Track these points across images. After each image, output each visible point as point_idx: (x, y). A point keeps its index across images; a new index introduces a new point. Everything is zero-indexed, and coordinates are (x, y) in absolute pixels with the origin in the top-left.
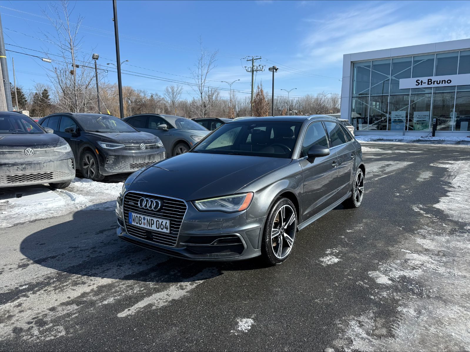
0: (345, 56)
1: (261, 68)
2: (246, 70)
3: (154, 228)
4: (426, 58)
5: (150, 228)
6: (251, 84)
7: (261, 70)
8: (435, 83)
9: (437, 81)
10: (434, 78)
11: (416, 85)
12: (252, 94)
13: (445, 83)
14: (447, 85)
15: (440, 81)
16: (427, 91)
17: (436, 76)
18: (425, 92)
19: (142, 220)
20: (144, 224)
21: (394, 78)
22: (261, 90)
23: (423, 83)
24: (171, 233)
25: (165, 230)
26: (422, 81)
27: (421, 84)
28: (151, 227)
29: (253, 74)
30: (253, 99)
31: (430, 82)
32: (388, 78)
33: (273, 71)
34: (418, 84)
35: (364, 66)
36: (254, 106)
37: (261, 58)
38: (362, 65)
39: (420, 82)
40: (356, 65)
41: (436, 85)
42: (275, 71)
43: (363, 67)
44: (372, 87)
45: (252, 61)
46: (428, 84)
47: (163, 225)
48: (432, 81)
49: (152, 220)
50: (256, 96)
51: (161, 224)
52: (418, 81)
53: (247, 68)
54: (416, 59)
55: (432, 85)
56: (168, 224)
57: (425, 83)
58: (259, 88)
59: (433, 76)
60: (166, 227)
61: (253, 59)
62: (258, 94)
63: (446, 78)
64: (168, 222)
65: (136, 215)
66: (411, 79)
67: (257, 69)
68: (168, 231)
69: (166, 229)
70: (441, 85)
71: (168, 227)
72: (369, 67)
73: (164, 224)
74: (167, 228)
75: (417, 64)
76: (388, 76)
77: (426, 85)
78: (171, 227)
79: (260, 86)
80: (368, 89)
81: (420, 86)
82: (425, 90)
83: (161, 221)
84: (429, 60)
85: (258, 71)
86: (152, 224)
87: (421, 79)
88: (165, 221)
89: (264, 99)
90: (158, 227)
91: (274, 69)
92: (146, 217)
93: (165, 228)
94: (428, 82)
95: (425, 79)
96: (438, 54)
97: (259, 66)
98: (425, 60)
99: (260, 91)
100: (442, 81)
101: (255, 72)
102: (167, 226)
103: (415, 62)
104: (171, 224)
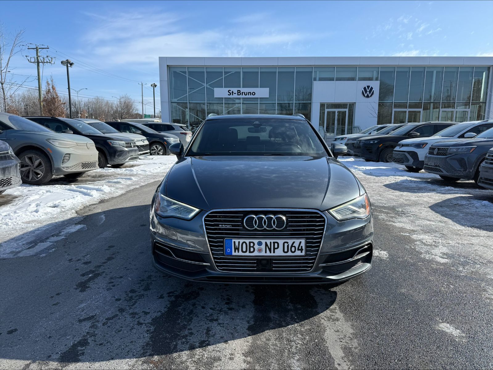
0: (161, 58)
1: (49, 60)
2: (29, 60)
3: (279, 252)
4: (233, 71)
5: (272, 254)
6: (37, 78)
7: (50, 63)
8: (243, 94)
9: (245, 93)
10: (243, 90)
11: (228, 95)
12: (39, 90)
13: (251, 95)
14: (252, 96)
15: (247, 93)
16: (237, 101)
17: (243, 88)
18: (235, 101)
19: (256, 247)
20: (260, 250)
21: (209, 87)
22: (53, 86)
23: (233, 93)
24: (306, 255)
25: (298, 253)
26: (233, 91)
27: (233, 95)
28: (274, 252)
29: (38, 66)
30: (42, 96)
31: (239, 92)
32: (203, 85)
33: (67, 65)
34: (229, 94)
35: (180, 71)
36: (44, 106)
37: (48, 48)
38: (178, 70)
39: (231, 92)
40: (173, 70)
41: (244, 96)
42: (69, 65)
43: (179, 73)
44: (189, 93)
45: (36, 50)
46: (238, 95)
47: (295, 247)
48: (241, 92)
49: (274, 243)
50: (46, 94)
51: (292, 246)
52: (230, 91)
53: (29, 59)
54: (227, 70)
55: (241, 96)
56: (303, 244)
57: (235, 93)
58: (48, 84)
59: (240, 88)
60: (300, 248)
61: (37, 47)
62: (49, 91)
63: (251, 90)
64: (303, 241)
65: (241, 241)
66: (224, 89)
67: (44, 60)
68: (303, 253)
69: (300, 251)
70: (247, 96)
71: (304, 248)
72: (185, 72)
73: (296, 245)
74: (302, 250)
75: (227, 75)
76: (203, 84)
77: (235, 96)
78: (307, 247)
79: (50, 82)
80: (186, 95)
81: (231, 96)
82: (235, 100)
83: (290, 242)
84: (236, 72)
85: (46, 63)
86: (274, 249)
87: (232, 89)
88: (297, 242)
89: (57, 97)
90: (286, 250)
91: (68, 64)
92: (263, 241)
93: (298, 250)
94: (238, 93)
95: (235, 90)
96: (243, 67)
97: (47, 56)
98: (233, 72)
99: (51, 88)
100: (249, 93)
101: (41, 64)
102: (302, 247)
103: (226, 73)
104: (307, 243)
